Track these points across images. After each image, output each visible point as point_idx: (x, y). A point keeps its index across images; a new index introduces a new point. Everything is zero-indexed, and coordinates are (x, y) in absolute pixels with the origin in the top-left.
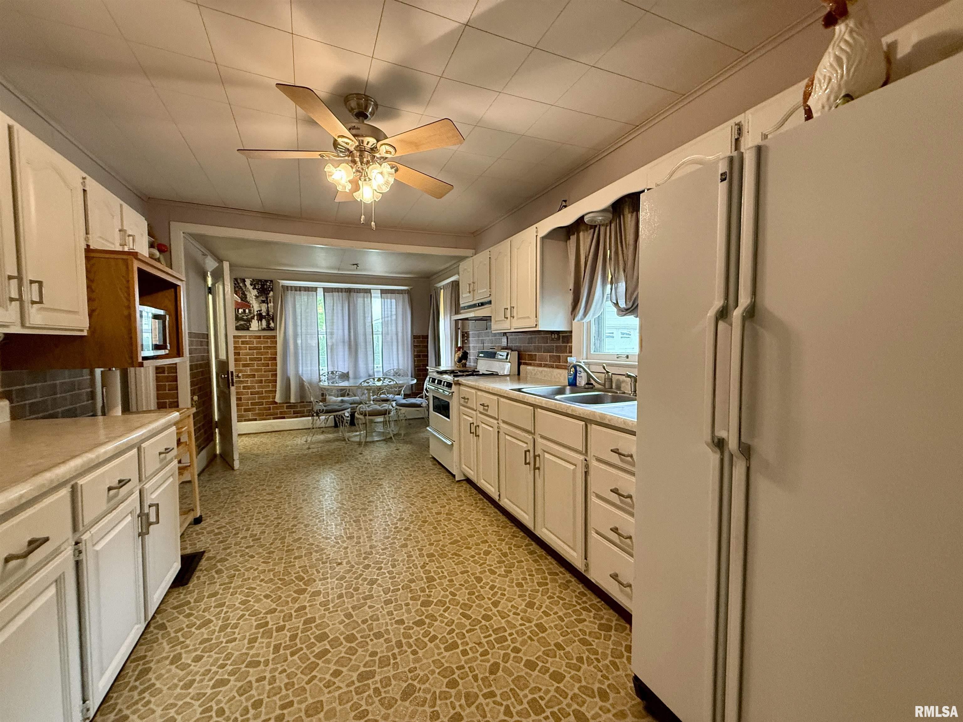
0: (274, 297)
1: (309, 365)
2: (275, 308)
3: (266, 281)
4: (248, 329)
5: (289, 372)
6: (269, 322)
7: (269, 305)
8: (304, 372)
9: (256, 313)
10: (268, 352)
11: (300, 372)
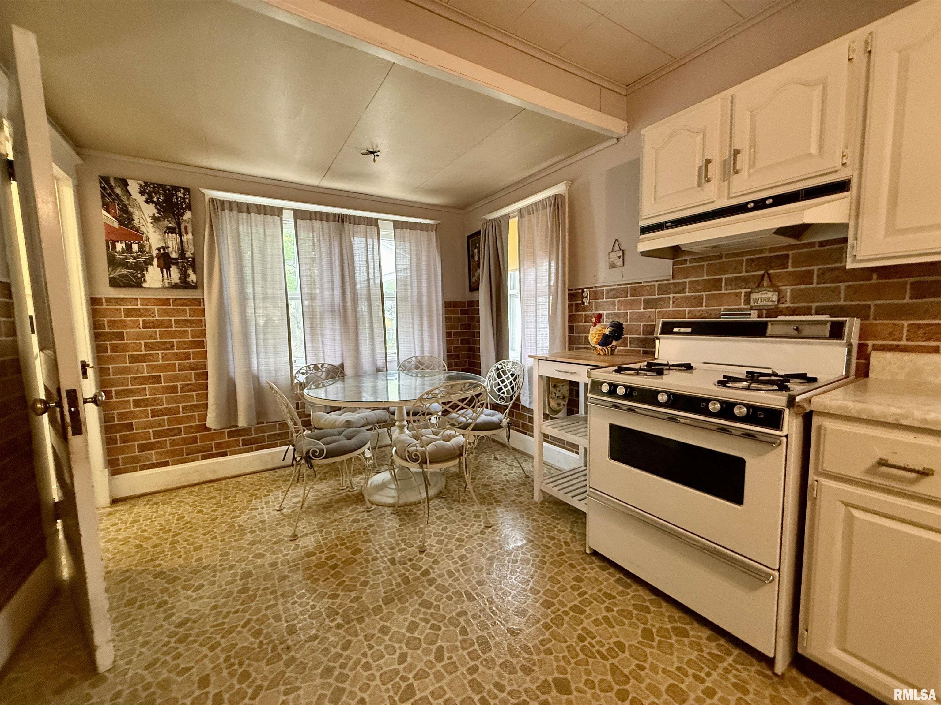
0: (193, 222)
1: (271, 355)
2: (197, 243)
3: (176, 189)
4: (138, 284)
5: (231, 369)
6: (186, 271)
7: (184, 238)
8: (263, 368)
9: (155, 253)
10: (186, 331)
11: (255, 367)
